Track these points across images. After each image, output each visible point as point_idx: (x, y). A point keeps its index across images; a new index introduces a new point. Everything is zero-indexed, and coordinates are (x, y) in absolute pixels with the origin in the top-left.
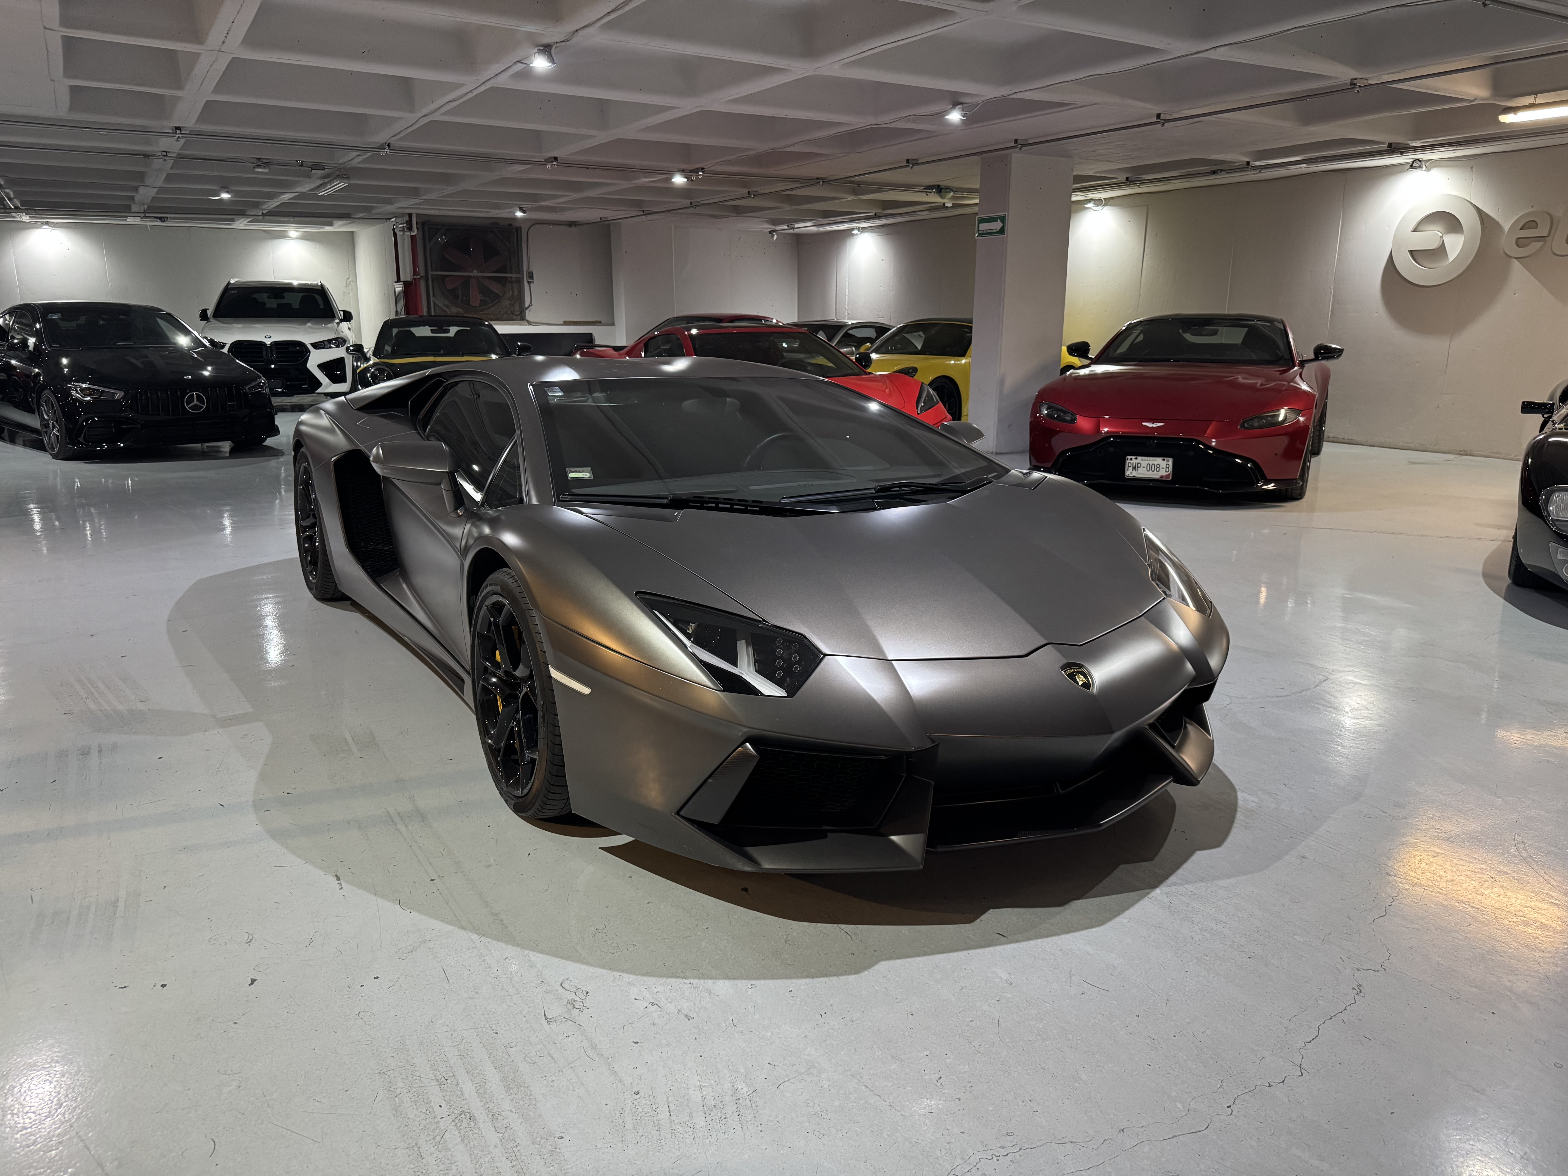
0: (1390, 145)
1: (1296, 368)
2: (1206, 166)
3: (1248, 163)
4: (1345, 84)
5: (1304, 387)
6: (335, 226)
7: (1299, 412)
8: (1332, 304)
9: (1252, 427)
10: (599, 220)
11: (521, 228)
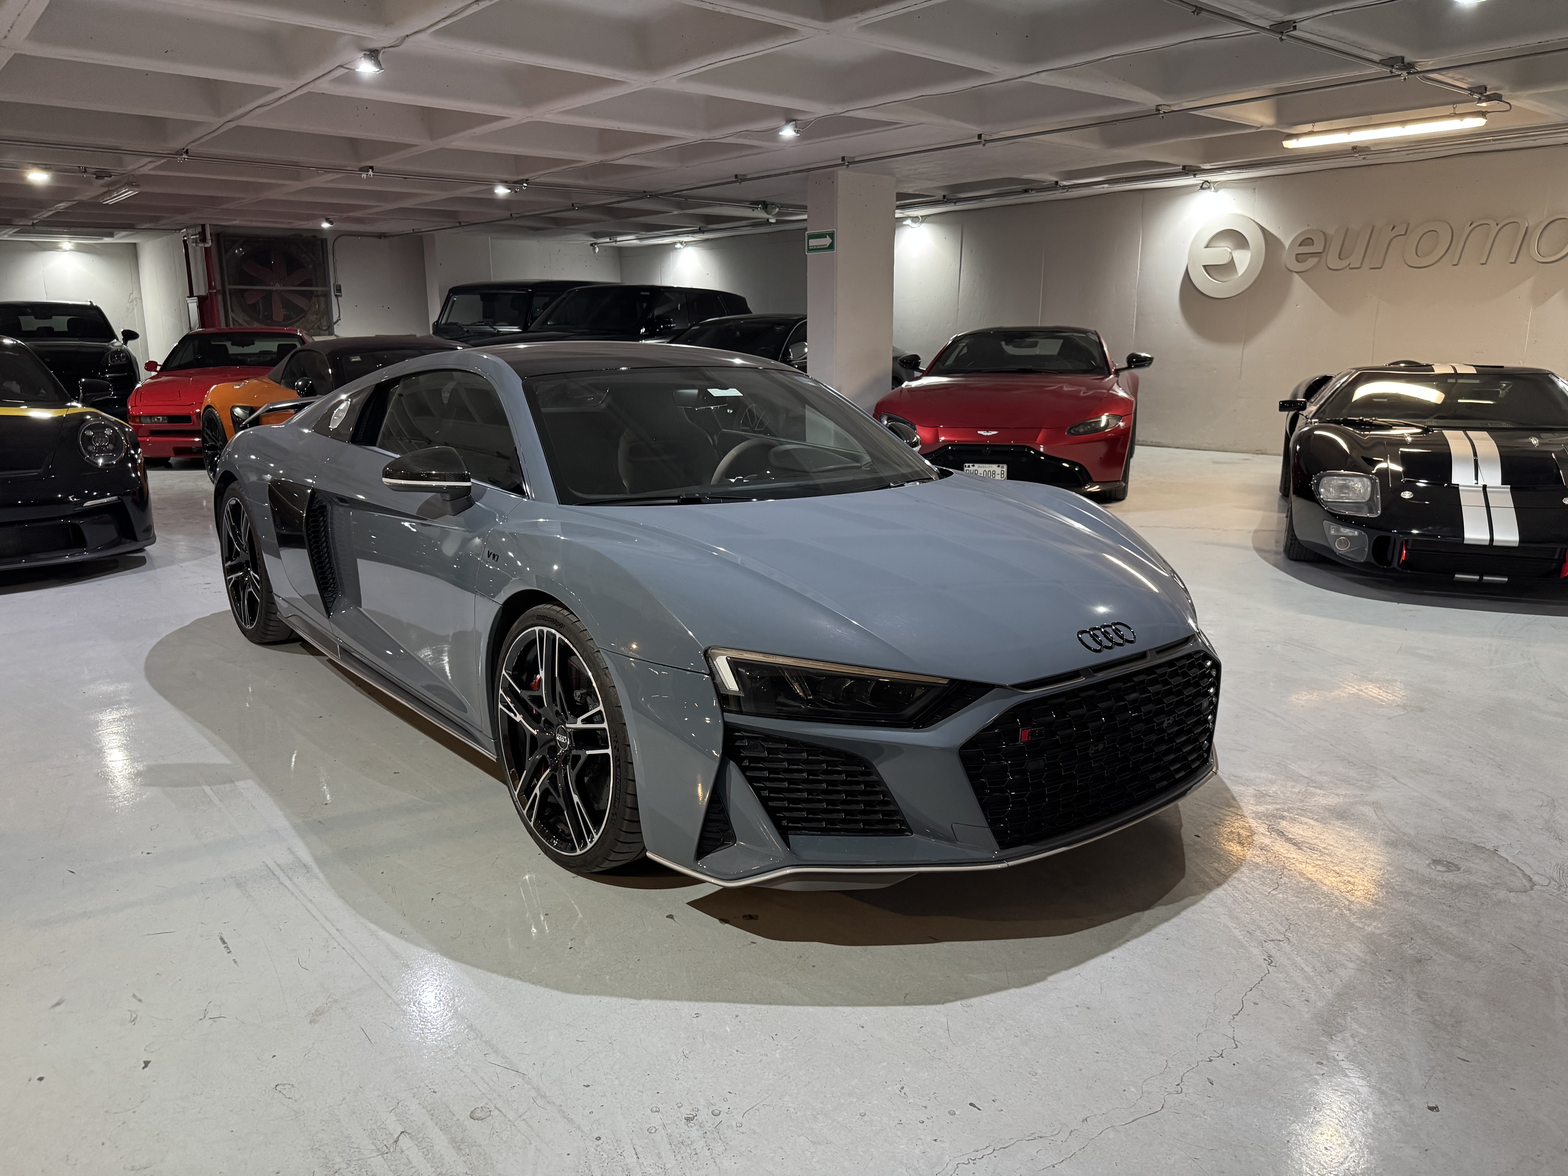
0: (1184, 167)
1: (1112, 376)
2: (1017, 185)
3: (1057, 183)
4: (1151, 110)
5: (1121, 393)
6: (116, 237)
7: (1119, 418)
8: (1137, 316)
9: (1079, 434)
10: (412, 231)
11: (326, 240)
